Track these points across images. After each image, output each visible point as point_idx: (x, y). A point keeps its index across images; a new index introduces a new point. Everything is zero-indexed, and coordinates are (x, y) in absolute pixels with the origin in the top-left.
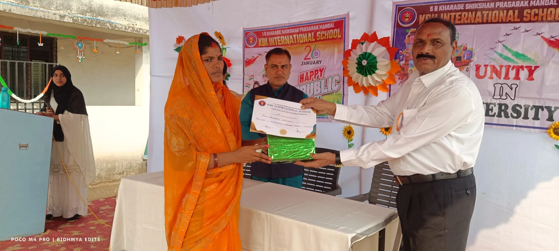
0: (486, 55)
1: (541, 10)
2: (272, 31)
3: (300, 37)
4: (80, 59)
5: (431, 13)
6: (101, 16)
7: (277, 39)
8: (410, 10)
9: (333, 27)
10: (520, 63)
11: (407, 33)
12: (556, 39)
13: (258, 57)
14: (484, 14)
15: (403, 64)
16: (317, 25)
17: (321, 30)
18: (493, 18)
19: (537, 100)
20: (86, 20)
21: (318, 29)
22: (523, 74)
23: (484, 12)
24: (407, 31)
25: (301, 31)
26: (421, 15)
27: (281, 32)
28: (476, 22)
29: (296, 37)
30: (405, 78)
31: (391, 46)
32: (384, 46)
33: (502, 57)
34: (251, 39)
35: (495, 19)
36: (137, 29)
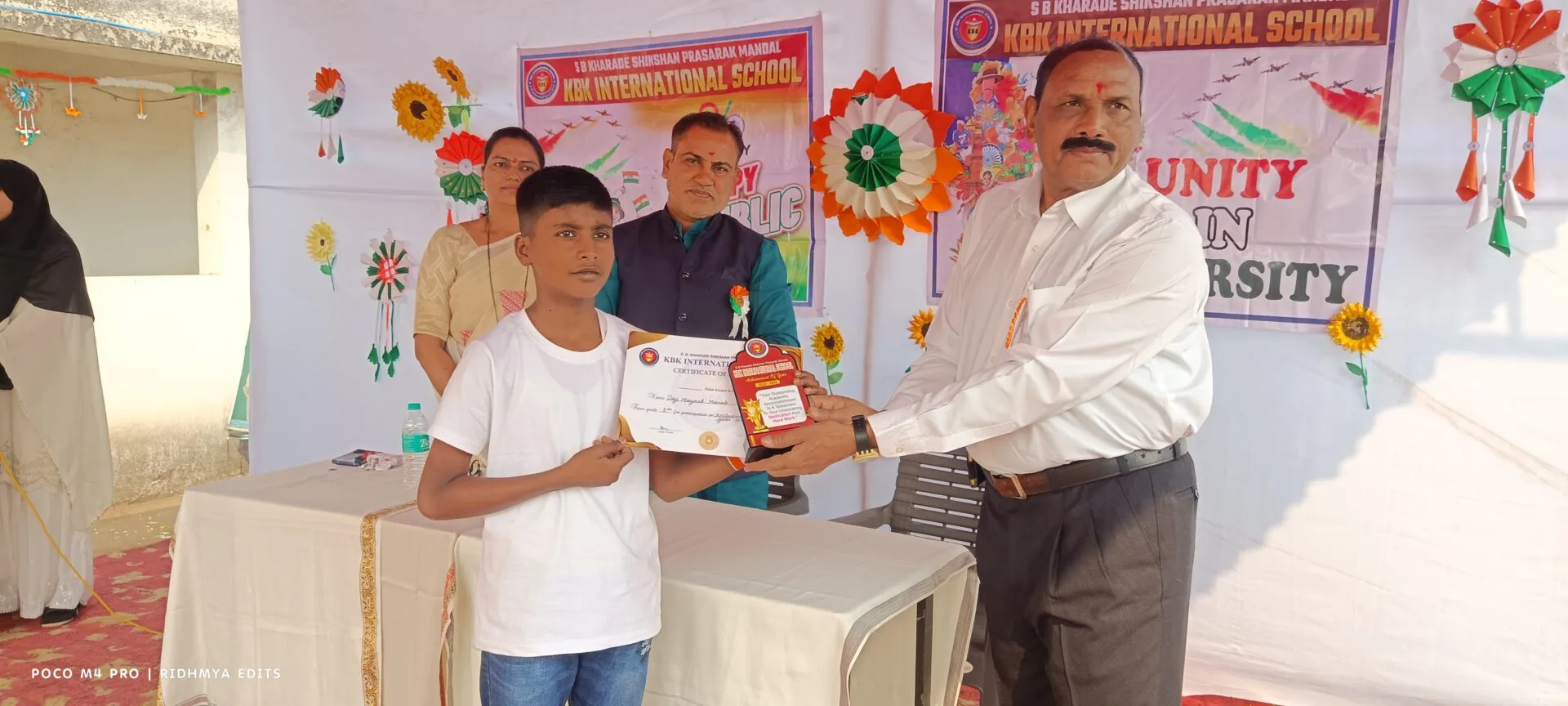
0: (1173, 133)
1: (1309, 13)
2: (603, 58)
3: (683, 78)
4: (27, 136)
5: (1035, 20)
6: (85, 9)
7: (618, 82)
8: (980, 11)
9: (779, 51)
10: (1258, 152)
11: (976, 74)
12: (1345, 90)
13: (563, 131)
14: (1167, 23)
15: (967, 157)
16: (731, 44)
17: (743, 60)
18: (1191, 35)
19: (1303, 250)
20: (39, 20)
21: (735, 56)
22: (1269, 181)
23: (1167, 19)
24: (976, 66)
25: (688, 60)
26: (1010, 25)
27: (631, 63)
28: (1148, 44)
29: (673, 77)
30: (972, 193)
31: (936, 107)
32: (917, 106)
33: (1212, 139)
34: (540, 82)
35: (1195, 37)
36: (198, 46)
